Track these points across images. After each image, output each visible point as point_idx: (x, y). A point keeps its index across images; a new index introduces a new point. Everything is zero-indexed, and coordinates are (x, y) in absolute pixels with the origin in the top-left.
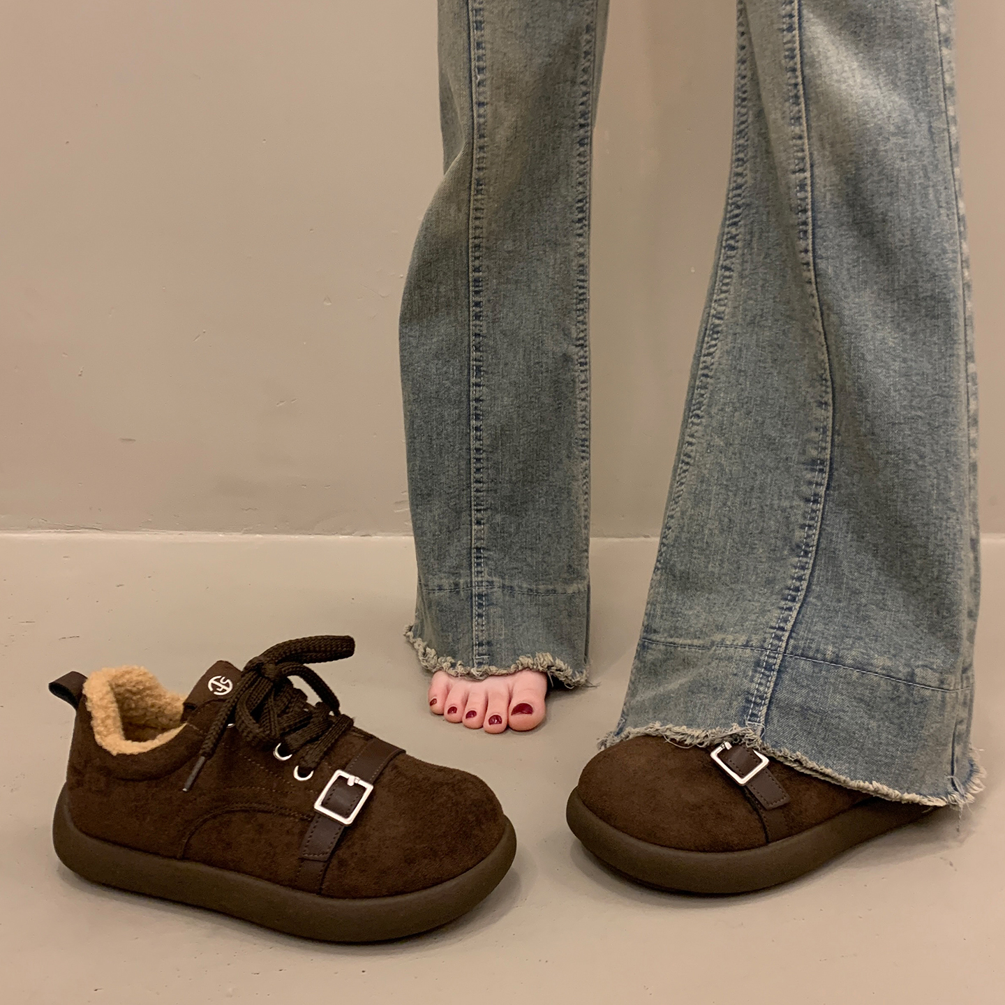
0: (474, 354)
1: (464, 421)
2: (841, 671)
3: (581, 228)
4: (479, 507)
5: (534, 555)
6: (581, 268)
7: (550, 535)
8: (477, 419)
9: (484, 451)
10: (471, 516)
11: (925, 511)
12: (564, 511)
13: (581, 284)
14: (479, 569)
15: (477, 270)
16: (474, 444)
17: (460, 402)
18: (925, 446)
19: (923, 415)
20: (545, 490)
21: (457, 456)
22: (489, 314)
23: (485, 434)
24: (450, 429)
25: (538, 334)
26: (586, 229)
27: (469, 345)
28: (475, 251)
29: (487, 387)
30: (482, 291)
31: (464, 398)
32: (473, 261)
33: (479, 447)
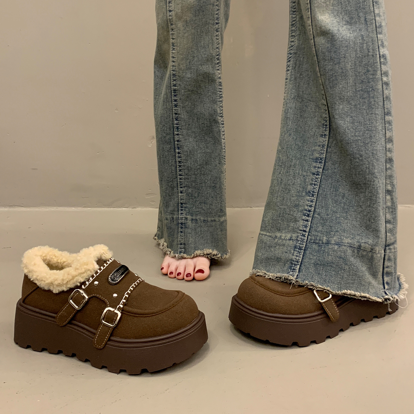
0: (176, 122)
1: (173, 150)
2: (330, 247)
3: (218, 67)
4: (181, 186)
5: (206, 205)
6: (220, 84)
7: (212, 197)
8: (178, 149)
9: (182, 162)
10: (178, 190)
11: (363, 178)
12: (218, 186)
13: (220, 90)
14: (182, 212)
15: (175, 85)
16: (178, 160)
17: (170, 142)
18: (362, 152)
19: (360, 138)
20: (209, 177)
21: (170, 165)
22: (181, 104)
23: (183, 155)
24: (166, 153)
25: (203, 111)
26: (220, 67)
27: (173, 118)
28: (173, 77)
29: (182, 135)
30: (177, 95)
31: (172, 141)
32: (173, 81)
33: (180, 160)
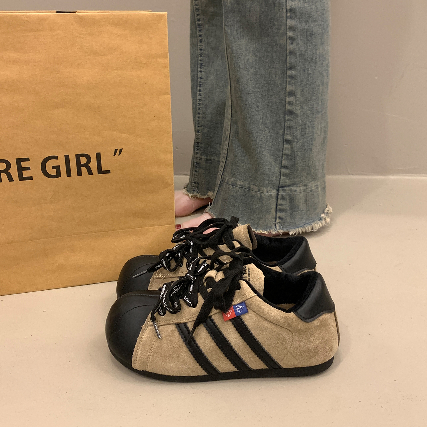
1: (196, 88)
4: (199, 125)
10: (196, 129)
14: (198, 151)
23: (203, 93)
29: (205, 72)
30: (202, 30)
31: (196, 78)
32: (197, 16)
33: (200, 98)
